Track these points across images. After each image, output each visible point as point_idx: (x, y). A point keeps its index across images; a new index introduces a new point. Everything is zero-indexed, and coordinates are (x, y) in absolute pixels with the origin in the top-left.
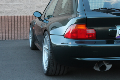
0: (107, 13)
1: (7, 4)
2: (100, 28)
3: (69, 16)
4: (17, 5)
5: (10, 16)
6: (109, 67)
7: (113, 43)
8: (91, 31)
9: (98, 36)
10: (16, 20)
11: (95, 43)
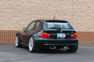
0: (54, 29)
3: (40, 30)
6: (55, 48)
7: (56, 39)
8: (49, 35)
9: (51, 37)
11: (50, 39)
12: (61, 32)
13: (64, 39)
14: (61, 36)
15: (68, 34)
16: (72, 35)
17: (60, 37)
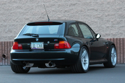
1: (113, 27)
2: (23, 44)
4: (123, 26)
5: (116, 38)
8: (20, 45)
10: (122, 42)
12: (37, 40)
13: (43, 51)
14: (37, 46)
15: (48, 42)
16: (57, 45)
17: (36, 48)
